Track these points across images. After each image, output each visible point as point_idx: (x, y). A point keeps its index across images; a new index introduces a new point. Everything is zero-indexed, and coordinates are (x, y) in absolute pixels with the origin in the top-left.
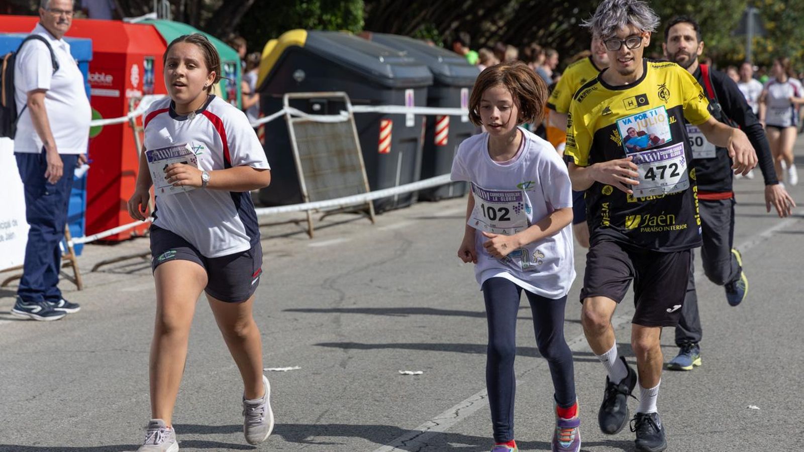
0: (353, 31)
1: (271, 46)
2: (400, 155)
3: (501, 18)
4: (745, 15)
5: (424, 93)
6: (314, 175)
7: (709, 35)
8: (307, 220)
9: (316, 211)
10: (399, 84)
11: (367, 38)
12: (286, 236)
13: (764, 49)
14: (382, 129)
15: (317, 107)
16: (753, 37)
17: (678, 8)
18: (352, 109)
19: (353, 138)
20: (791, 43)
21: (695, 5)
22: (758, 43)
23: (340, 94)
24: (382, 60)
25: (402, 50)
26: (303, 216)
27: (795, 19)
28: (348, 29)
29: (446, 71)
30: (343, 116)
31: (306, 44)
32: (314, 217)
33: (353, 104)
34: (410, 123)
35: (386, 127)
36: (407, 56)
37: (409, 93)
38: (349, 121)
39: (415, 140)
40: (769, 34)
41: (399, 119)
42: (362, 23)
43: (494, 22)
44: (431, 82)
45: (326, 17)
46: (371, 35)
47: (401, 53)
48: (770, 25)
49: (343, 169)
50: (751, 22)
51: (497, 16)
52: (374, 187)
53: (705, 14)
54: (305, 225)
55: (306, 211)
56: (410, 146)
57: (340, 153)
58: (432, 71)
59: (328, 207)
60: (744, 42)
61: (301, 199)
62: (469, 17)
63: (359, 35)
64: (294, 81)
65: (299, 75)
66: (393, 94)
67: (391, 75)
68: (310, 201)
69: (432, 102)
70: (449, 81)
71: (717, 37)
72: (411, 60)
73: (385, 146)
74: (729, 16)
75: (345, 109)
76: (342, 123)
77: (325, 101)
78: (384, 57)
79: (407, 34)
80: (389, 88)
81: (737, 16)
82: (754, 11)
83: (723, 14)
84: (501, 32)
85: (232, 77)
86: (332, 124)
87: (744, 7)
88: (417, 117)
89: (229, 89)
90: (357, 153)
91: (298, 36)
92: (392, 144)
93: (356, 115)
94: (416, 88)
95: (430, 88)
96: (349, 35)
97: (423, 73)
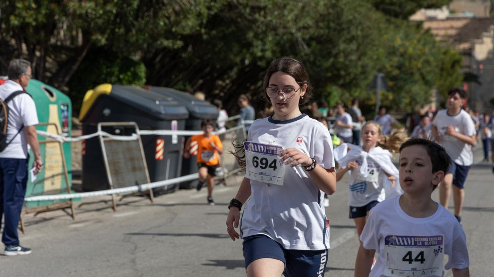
0: (139, 85)
1: (89, 94)
2: (169, 162)
3: (228, 78)
4: (376, 77)
5: (183, 123)
6: (116, 172)
7: (354, 89)
8: (112, 200)
9: (118, 194)
10: (168, 118)
11: (147, 89)
12: (98, 210)
13: (387, 98)
14: (157, 145)
15: (118, 131)
16: (380, 91)
17: (335, 72)
18: (140, 132)
19: (140, 150)
20: (403, 94)
21: (345, 71)
22: (383, 95)
23: (132, 123)
24: (157, 102)
25: (170, 97)
26: (109, 198)
27: (405, 80)
28: (136, 84)
29: (197, 110)
30: (134, 137)
31: (111, 93)
32: (116, 198)
33: (140, 129)
34: (175, 141)
35: (160, 143)
36: (172, 100)
37: (174, 123)
38: (137, 141)
39: (177, 152)
40: (390, 89)
41: (168, 139)
42: (144, 80)
43: (224, 81)
44: (187, 117)
45: (122, 76)
46: (150, 88)
47: (169, 99)
48: (391, 83)
49: (134, 169)
50: (379, 82)
51: (226, 76)
52: (153, 180)
53: (352, 76)
54: (110, 203)
55: (111, 195)
56: (174, 155)
57: (132, 159)
58: (188, 109)
59: (125, 192)
60: (375, 93)
61: (108, 187)
62: (208, 78)
63: (143, 88)
64: (103, 115)
65: (107, 112)
66: (164, 123)
67: (163, 112)
68: (114, 188)
69: (188, 128)
70: (198, 116)
71: (359, 90)
72: (175, 103)
73: (159, 155)
74: (366, 78)
75: (135, 132)
76: (133, 141)
77: (122, 128)
78: (159, 101)
79: (172, 87)
80: (162, 120)
81: (371, 78)
82: (381, 75)
83: (362, 77)
84: (228, 87)
85: (66, 113)
86: (128, 142)
87: (375, 72)
88: (179, 137)
89: (64, 120)
90: (142, 159)
91: (106, 88)
92: (164, 154)
93: (142, 136)
94: (178, 120)
95: (187, 120)
96: (137, 87)
97: (183, 111)
